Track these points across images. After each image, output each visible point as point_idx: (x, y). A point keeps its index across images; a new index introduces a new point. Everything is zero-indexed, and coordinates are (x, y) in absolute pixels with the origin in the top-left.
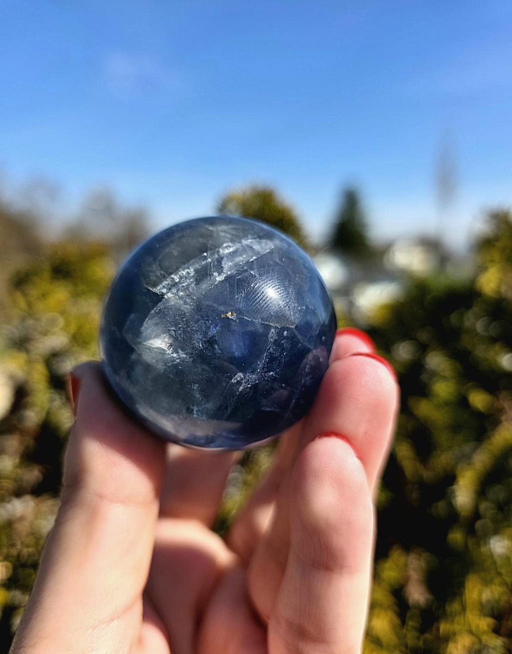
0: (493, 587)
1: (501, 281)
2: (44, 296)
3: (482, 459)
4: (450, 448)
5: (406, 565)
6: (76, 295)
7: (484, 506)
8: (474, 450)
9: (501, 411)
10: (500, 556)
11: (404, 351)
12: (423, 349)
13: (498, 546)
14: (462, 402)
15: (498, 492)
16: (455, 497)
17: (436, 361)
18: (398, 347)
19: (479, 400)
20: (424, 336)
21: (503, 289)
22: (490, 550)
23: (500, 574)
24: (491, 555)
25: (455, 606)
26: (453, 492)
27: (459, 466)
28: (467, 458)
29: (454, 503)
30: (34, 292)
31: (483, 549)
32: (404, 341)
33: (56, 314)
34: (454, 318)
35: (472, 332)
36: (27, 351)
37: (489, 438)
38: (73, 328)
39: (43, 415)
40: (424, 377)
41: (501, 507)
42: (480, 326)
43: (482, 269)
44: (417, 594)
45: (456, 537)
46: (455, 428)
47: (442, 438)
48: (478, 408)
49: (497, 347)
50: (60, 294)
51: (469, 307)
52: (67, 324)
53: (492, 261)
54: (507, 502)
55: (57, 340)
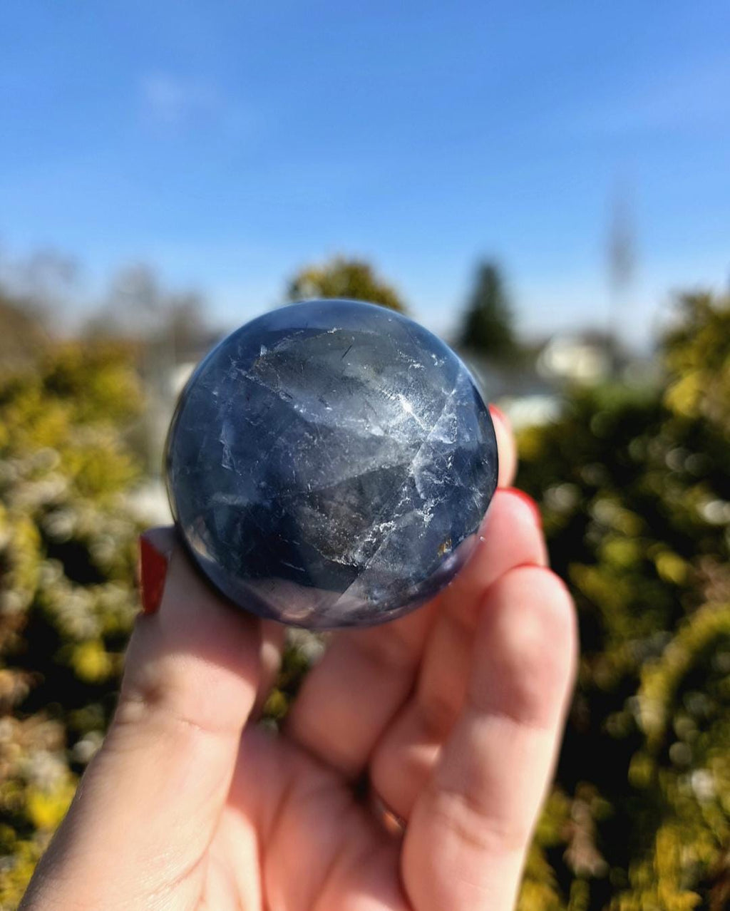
0: (697, 845)
1: (701, 394)
2: (32, 421)
3: (676, 655)
4: (630, 638)
5: (567, 816)
6: (80, 421)
7: (683, 724)
8: (667, 641)
9: (704, 582)
10: (707, 800)
11: (562, 497)
12: (588, 493)
13: (703, 783)
14: (647, 569)
15: (698, 702)
16: (639, 711)
17: (606, 511)
18: (554, 492)
19: (670, 567)
20: (590, 474)
21: (705, 405)
22: (691, 789)
23: (706, 826)
24: (693, 798)
25: (641, 875)
26: (637, 704)
27: (645, 668)
28: (656, 654)
29: (638, 720)
30: (16, 415)
31: (682, 789)
32: (561, 483)
33: (48, 449)
34: (635, 448)
35: (660, 468)
37: (688, 624)
38: (75, 467)
39: (29, 596)
40: (592, 536)
41: (703, 724)
42: (671, 458)
43: (673, 377)
44: (584, 858)
45: (641, 770)
46: (636, 608)
47: (619, 623)
48: (671, 579)
49: (697, 491)
50: (58, 416)
51: (655, 433)
52: (67, 462)
53: (688, 366)
54: (714, 717)
55: (53, 486)
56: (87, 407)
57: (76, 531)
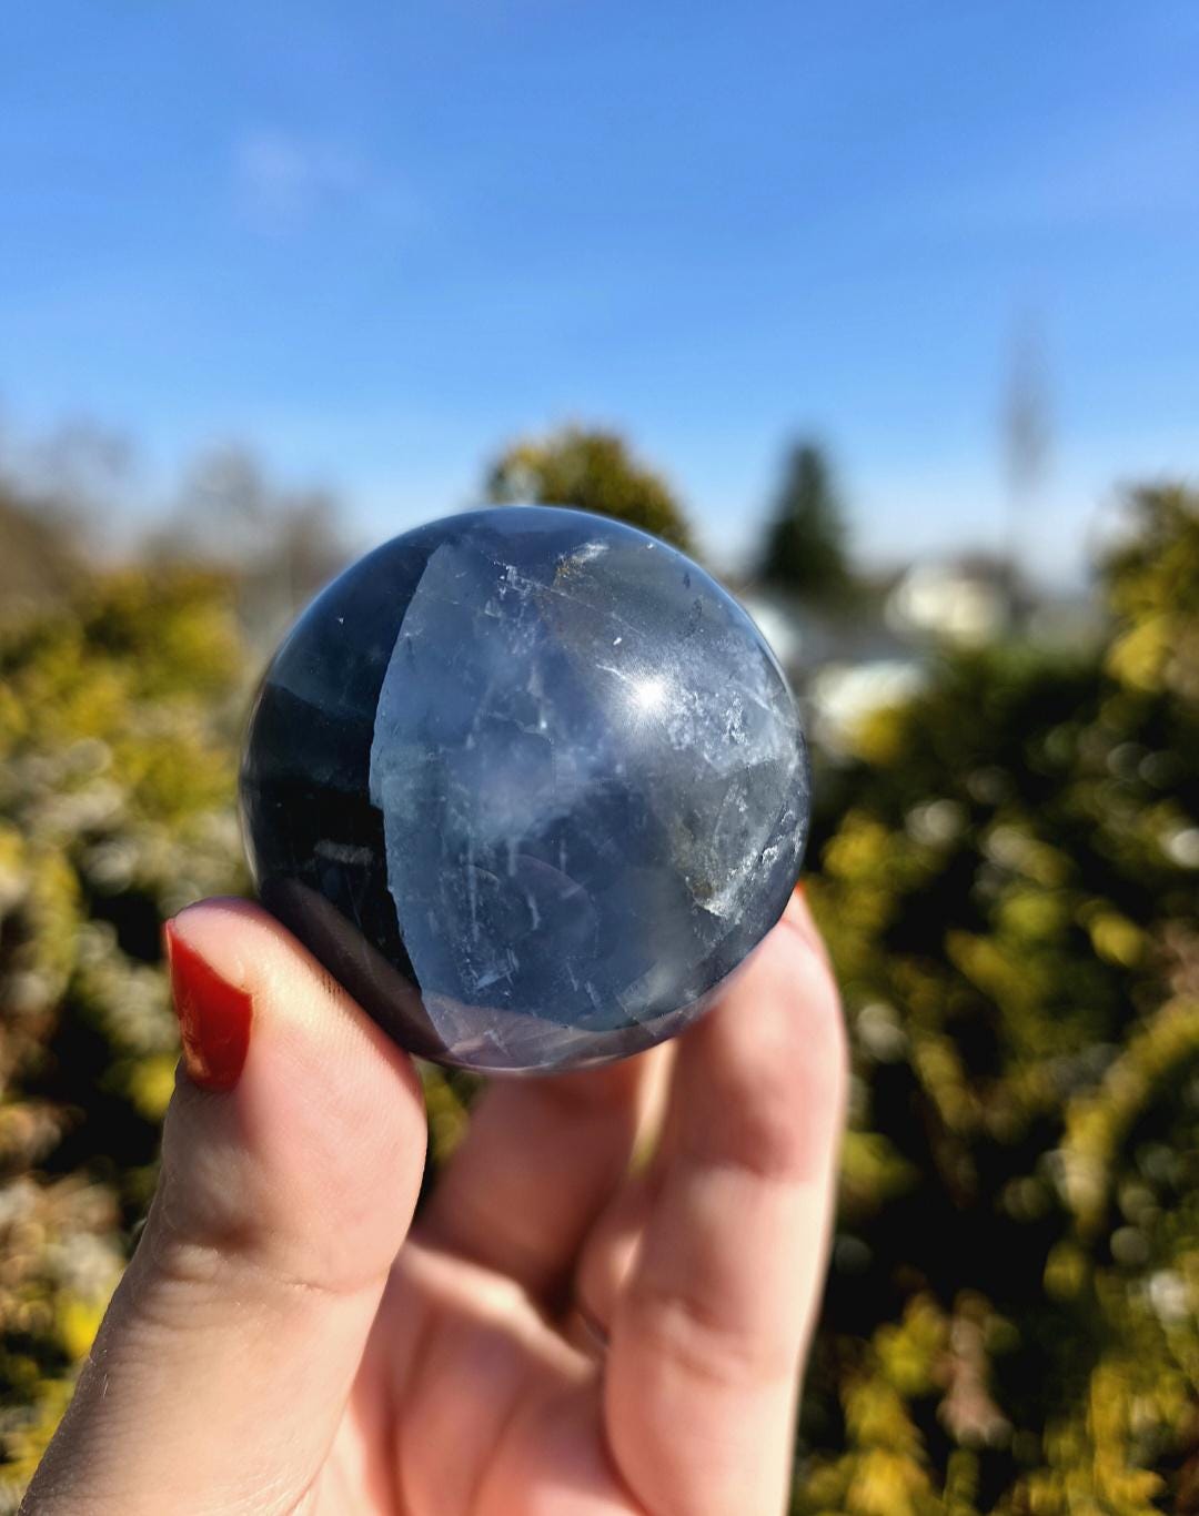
0: (1159, 1396)
1: (1167, 654)
2: (65, 694)
3: (1124, 1083)
4: (1047, 1055)
5: (945, 1346)
6: (144, 695)
7: (1133, 1197)
8: (1110, 1060)
9: (1170, 963)
10: (1176, 1321)
11: (936, 823)
12: (979, 817)
13: (1167, 1294)
14: (1074, 942)
15: (1161, 1162)
16: (1063, 1176)
17: (1009, 845)
18: (923, 814)
19: (1114, 938)
20: (984, 786)
21: (1173, 671)
22: (1150, 1304)
23: (1174, 1364)
24: (1152, 1318)
25: (1063, 1444)
26: (1059, 1162)
27: (1073, 1103)
28: (1092, 1081)
29: (1060, 1189)
30: (40, 684)
31: (1136, 1303)
32: (936, 800)
33: (93, 741)
34: (1055, 745)
35: (1098, 775)
36: (24, 829)
37: (1144, 1031)
38: (137, 770)
39: (61, 982)
40: (985, 886)
41: (1168, 1197)
42: (1116, 761)
43: (1121, 624)
44: (971, 1415)
45: (1065, 1271)
46: (1057, 1006)
47: (1029, 1031)
48: (1116, 958)
49: (1160, 812)
50: (108, 686)
51: (1090, 718)
52: (122, 761)
53: (1147, 606)
54: (1186, 1186)
55: (101, 801)
56: (156, 671)
57: (137, 875)
